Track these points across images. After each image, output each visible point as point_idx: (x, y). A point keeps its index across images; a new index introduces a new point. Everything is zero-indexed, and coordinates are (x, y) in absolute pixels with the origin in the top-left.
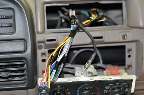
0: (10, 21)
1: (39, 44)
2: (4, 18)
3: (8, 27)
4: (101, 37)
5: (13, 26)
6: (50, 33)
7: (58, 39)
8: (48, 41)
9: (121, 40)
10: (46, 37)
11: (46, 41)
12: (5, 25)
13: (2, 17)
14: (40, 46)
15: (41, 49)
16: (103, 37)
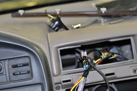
0: (27, 68)
1: (56, 85)
2: (21, 66)
3: (26, 74)
4: (113, 74)
5: (30, 72)
6: (65, 74)
7: (72, 79)
8: (64, 82)
9: (133, 74)
10: (61, 79)
11: (62, 82)
12: (22, 73)
13: (19, 65)
14: (58, 87)
15: (59, 90)
16: (115, 73)
